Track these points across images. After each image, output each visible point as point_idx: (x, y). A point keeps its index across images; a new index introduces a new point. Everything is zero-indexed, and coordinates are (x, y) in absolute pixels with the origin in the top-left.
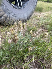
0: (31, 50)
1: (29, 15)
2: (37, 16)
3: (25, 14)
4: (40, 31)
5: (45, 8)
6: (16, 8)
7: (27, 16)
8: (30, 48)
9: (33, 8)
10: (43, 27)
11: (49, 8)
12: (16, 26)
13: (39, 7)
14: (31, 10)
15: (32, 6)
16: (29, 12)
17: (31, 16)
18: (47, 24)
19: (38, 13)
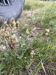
0: (34, 54)
1: (18, 13)
2: (27, 14)
3: (14, 12)
4: (34, 30)
5: (33, 6)
6: (2, 5)
7: (16, 14)
8: (32, 52)
9: (21, 4)
10: (36, 25)
11: (36, 5)
12: (6, 26)
13: (26, 5)
14: (20, 7)
15: (20, 2)
16: (18, 10)
17: (20, 14)
18: (40, 22)
19: (27, 11)
